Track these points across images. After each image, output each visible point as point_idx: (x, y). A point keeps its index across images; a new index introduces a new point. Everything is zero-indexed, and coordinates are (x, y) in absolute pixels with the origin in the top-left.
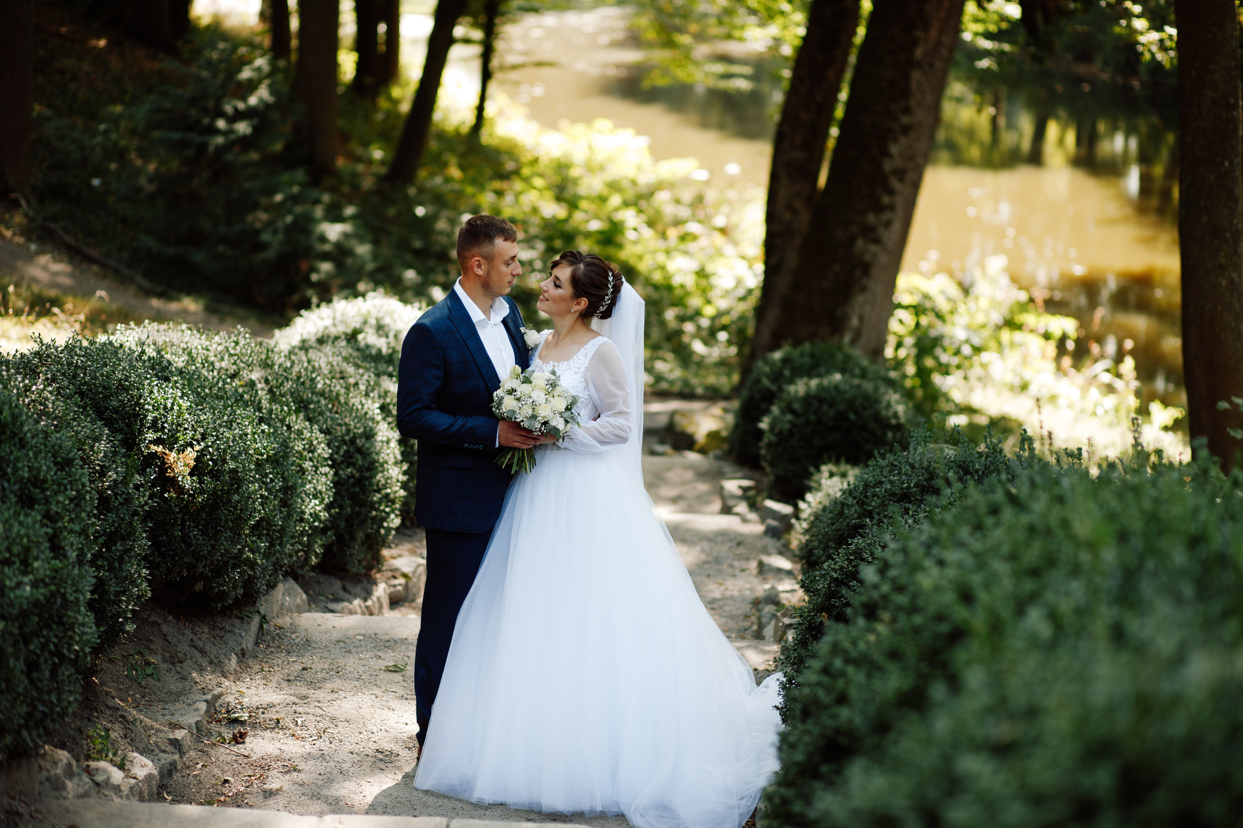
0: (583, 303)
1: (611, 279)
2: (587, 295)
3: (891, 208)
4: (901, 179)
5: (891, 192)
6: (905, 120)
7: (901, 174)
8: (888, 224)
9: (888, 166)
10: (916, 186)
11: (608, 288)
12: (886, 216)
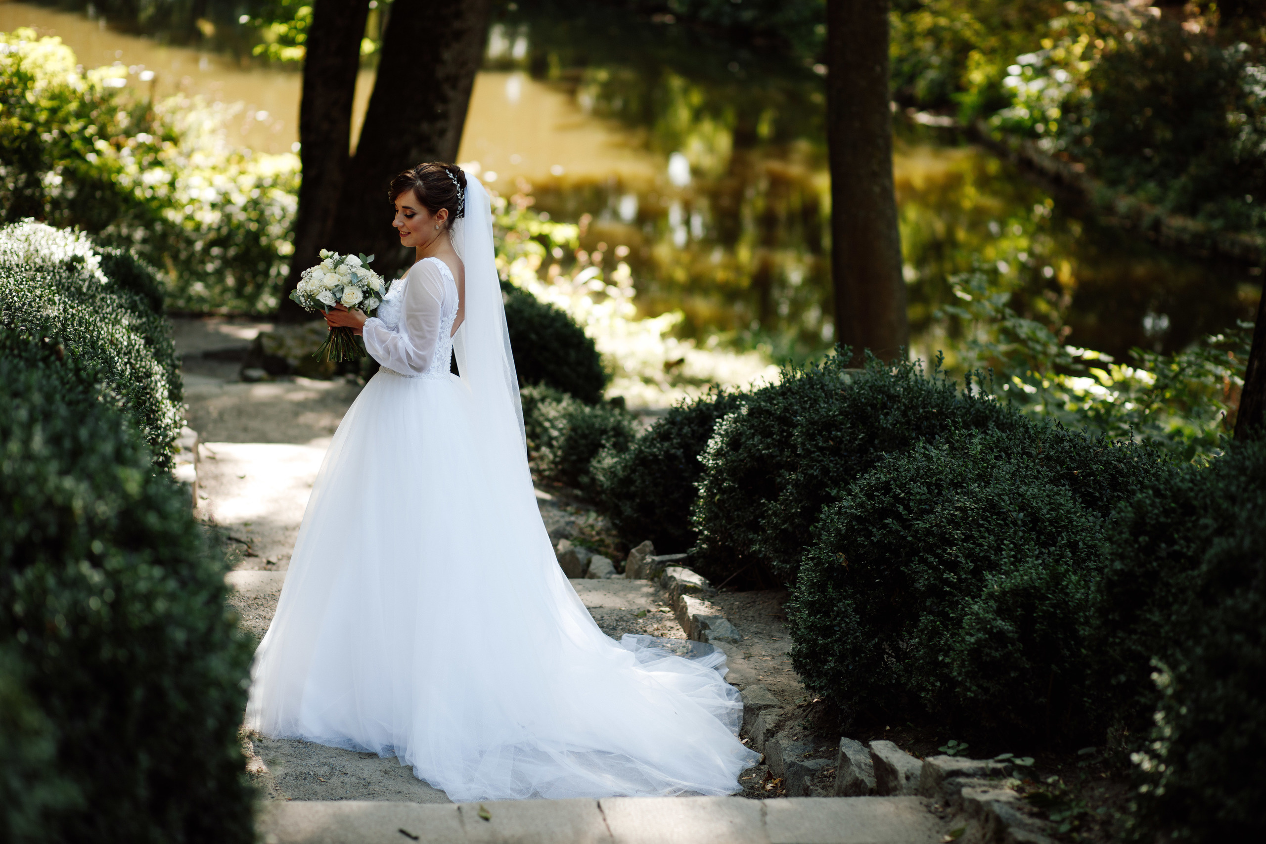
0: (444, 214)
1: (451, 176)
2: (442, 204)
3: (445, 116)
4: (454, 87)
5: (445, 100)
6: (457, 25)
7: (453, 80)
8: (442, 133)
9: (440, 73)
10: (467, 92)
11: (455, 185)
12: (440, 124)
